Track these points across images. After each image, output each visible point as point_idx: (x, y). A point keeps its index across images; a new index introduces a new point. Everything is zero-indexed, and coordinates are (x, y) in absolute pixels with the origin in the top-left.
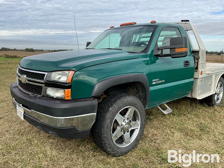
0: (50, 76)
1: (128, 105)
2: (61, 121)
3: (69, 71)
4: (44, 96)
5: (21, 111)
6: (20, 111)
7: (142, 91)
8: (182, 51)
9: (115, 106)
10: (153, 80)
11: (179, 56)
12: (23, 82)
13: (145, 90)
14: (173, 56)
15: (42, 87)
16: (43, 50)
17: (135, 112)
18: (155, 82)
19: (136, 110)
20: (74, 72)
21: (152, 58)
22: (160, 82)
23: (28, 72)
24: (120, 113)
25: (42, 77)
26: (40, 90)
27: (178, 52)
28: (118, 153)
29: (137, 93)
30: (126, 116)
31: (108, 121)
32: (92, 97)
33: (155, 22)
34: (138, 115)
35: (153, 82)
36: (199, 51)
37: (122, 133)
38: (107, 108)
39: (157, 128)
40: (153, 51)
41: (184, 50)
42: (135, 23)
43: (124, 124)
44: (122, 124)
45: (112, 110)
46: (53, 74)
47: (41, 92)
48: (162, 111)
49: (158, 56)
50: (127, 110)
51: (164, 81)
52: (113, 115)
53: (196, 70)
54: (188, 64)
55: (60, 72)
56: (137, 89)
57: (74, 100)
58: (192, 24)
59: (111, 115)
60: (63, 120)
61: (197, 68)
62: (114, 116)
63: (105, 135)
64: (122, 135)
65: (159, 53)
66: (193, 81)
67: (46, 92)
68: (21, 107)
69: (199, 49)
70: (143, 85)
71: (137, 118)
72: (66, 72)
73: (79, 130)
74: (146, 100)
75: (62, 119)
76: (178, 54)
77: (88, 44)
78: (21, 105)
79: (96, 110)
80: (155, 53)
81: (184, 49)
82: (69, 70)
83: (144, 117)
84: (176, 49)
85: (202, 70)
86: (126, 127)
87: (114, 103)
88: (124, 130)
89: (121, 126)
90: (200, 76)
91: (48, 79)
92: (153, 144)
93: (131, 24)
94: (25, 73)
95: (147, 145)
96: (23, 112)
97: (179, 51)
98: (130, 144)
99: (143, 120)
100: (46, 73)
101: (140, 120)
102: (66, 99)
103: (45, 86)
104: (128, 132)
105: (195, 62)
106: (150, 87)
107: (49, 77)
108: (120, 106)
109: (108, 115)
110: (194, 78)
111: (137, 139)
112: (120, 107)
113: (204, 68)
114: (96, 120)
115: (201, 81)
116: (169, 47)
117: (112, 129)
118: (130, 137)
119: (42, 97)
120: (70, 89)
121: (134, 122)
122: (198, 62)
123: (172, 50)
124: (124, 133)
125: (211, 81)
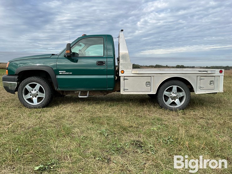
16: (194, 67)
19: (41, 86)
22: (67, 73)
24: (29, 85)
31: (20, 87)
35: (60, 72)
44: (31, 92)
51: (71, 73)
54: (103, 64)
73: (9, 89)
79: (16, 81)
85: (124, 70)
90: (121, 75)
98: (37, 104)
101: (45, 93)
106: (56, 75)
113: (127, 68)
115: (126, 79)
121: (40, 93)
124: (33, 97)
125: (149, 82)
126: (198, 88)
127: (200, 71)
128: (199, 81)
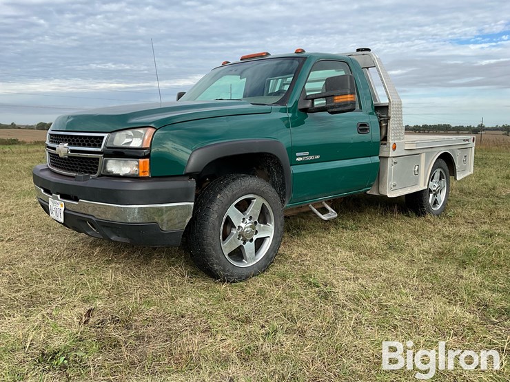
0: (113, 140)
1: (250, 192)
2: (133, 212)
3: (146, 129)
4: (102, 175)
5: (59, 207)
6: (57, 207)
7: (278, 172)
8: (345, 100)
9: (227, 192)
10: (297, 154)
11: (340, 109)
12: (61, 155)
13: (283, 171)
14: (330, 110)
15: (98, 159)
17: (263, 207)
18: (301, 156)
19: (266, 203)
20: (155, 130)
21: (297, 115)
22: (311, 158)
23: (72, 136)
24: (235, 206)
25: (98, 142)
26: (94, 166)
27: (340, 103)
28: (233, 276)
29: (269, 177)
30: (248, 213)
31: (213, 217)
32: (187, 175)
33: (303, 51)
34: (268, 212)
35: (298, 157)
36: (388, 106)
37: (241, 243)
38: (212, 196)
39: (308, 247)
40: (297, 102)
41: (349, 98)
42: (268, 54)
43: (243, 225)
44: (239, 227)
45: (222, 199)
46: (118, 135)
47: (97, 170)
48: (319, 214)
49: (305, 110)
50: (249, 201)
51: (318, 157)
52: (222, 207)
53: (385, 142)
54: (367, 129)
55: (130, 132)
56: (268, 171)
57: (154, 177)
58: (375, 56)
59: (220, 207)
60: (136, 211)
61: (385, 139)
62: (224, 209)
63: (209, 240)
64: (241, 246)
65: (308, 105)
66: (379, 163)
67: (105, 168)
68: (58, 200)
69: (388, 101)
70: (278, 160)
71: (268, 219)
72: (141, 131)
73: (164, 229)
74: (285, 188)
75: (135, 208)
76: (340, 106)
77: (180, 95)
78: (59, 196)
79: (193, 198)
80: (300, 106)
81: (349, 96)
82: (145, 126)
83: (280, 217)
84: (336, 98)
85: (396, 142)
86: (247, 231)
87: (225, 187)
88: (244, 237)
89: (238, 229)
90: (392, 154)
91: (108, 145)
92: (297, 267)
93: (261, 56)
94: (66, 140)
95: (287, 267)
96: (63, 209)
97: (341, 100)
98: (255, 263)
99: (279, 224)
100: (106, 135)
101: (273, 223)
102: (142, 175)
103: (104, 157)
104: (251, 240)
105: (381, 127)
106: (291, 165)
107: (110, 141)
108: (234, 192)
109: (215, 207)
110: (380, 157)
111: (268, 256)
112: (235, 194)
113: (400, 139)
114: (193, 215)
115: (395, 163)
116: (324, 95)
117: (221, 233)
118: (256, 252)
119: (99, 176)
120: (148, 160)
121: (262, 225)
122: (387, 126)
123: (330, 99)
124: (244, 243)
125: (418, 166)
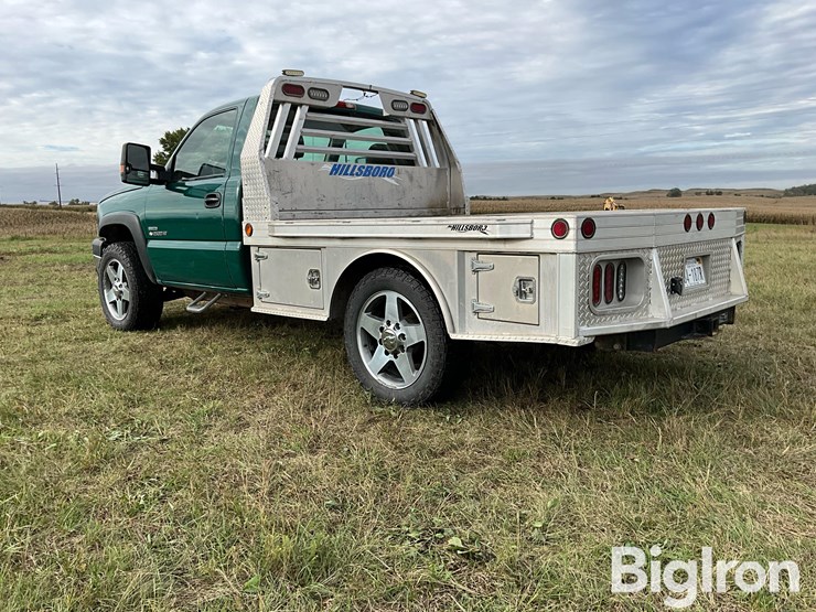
10: (150, 228)
19: (124, 270)
22: (160, 233)
30: (117, 274)
35: (150, 231)
51: (165, 233)
54: (215, 202)
85: (253, 221)
90: (247, 240)
106: (146, 239)
115: (262, 257)
125: (317, 272)
126: (469, 311)
127: (454, 228)
128: (470, 277)
